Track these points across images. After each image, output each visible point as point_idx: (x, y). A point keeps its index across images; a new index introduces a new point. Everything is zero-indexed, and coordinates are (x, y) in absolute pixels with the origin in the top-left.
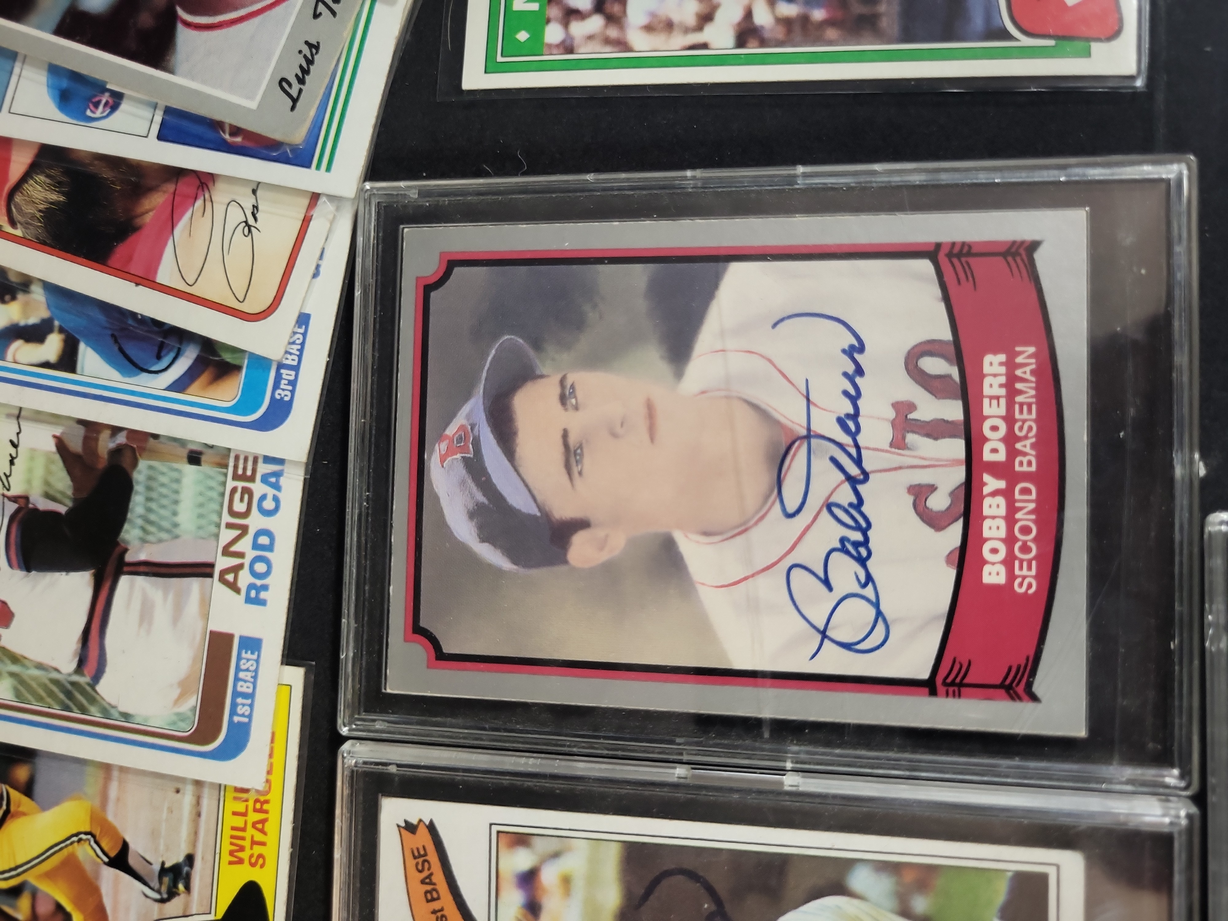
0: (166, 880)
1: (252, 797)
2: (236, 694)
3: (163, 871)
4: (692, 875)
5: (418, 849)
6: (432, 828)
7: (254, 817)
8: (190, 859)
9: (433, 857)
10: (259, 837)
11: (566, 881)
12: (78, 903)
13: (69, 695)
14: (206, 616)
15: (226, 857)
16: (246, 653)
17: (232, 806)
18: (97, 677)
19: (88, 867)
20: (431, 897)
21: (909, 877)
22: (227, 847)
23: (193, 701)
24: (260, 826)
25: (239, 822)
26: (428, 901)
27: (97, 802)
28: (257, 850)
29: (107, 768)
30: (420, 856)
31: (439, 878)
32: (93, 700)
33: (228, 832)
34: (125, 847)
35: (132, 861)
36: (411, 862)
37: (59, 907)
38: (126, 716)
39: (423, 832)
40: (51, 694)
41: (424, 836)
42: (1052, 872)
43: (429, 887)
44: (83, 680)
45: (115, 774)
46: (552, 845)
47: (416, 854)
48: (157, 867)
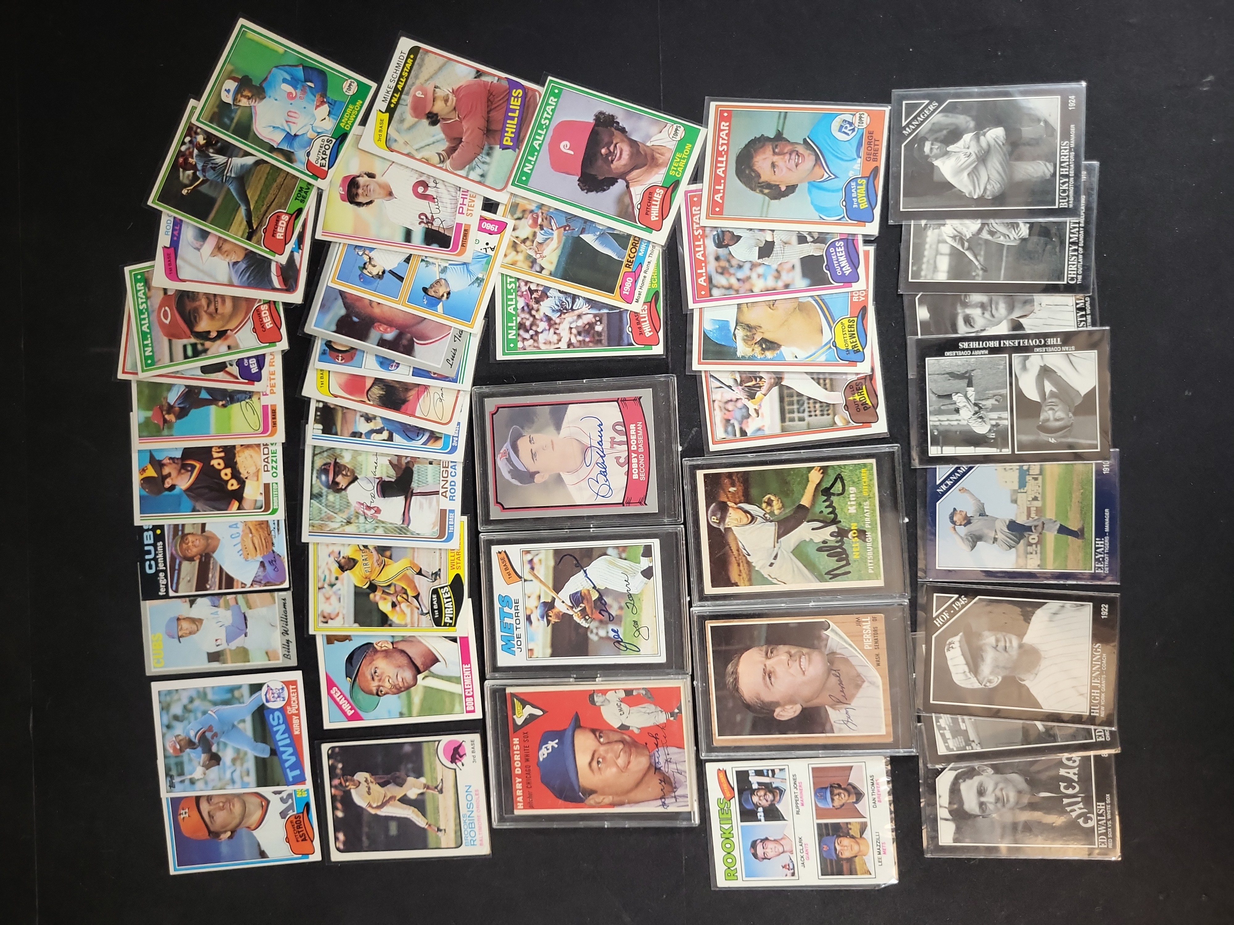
0: (434, 576)
1: (455, 551)
2: (449, 525)
3: (432, 574)
4: (571, 555)
5: (502, 558)
6: (505, 552)
7: (456, 557)
8: (440, 570)
9: (506, 559)
10: (458, 562)
11: (540, 560)
12: (408, 586)
13: (401, 530)
14: (439, 505)
15: (450, 568)
16: (451, 514)
17: (450, 554)
18: (408, 525)
19: (410, 576)
20: (506, 569)
21: (621, 549)
22: (450, 565)
23: (438, 528)
24: (458, 559)
25: (453, 558)
26: (505, 571)
27: (411, 559)
28: (458, 565)
29: (413, 548)
30: (503, 560)
31: (508, 564)
32: (408, 531)
33: (450, 561)
34: (421, 569)
35: (423, 573)
36: (501, 562)
37: (403, 588)
38: (418, 534)
39: (503, 553)
40: (395, 531)
41: (503, 554)
42: (652, 544)
43: (506, 567)
44: (404, 526)
45: (416, 550)
46: (536, 552)
48: (431, 573)
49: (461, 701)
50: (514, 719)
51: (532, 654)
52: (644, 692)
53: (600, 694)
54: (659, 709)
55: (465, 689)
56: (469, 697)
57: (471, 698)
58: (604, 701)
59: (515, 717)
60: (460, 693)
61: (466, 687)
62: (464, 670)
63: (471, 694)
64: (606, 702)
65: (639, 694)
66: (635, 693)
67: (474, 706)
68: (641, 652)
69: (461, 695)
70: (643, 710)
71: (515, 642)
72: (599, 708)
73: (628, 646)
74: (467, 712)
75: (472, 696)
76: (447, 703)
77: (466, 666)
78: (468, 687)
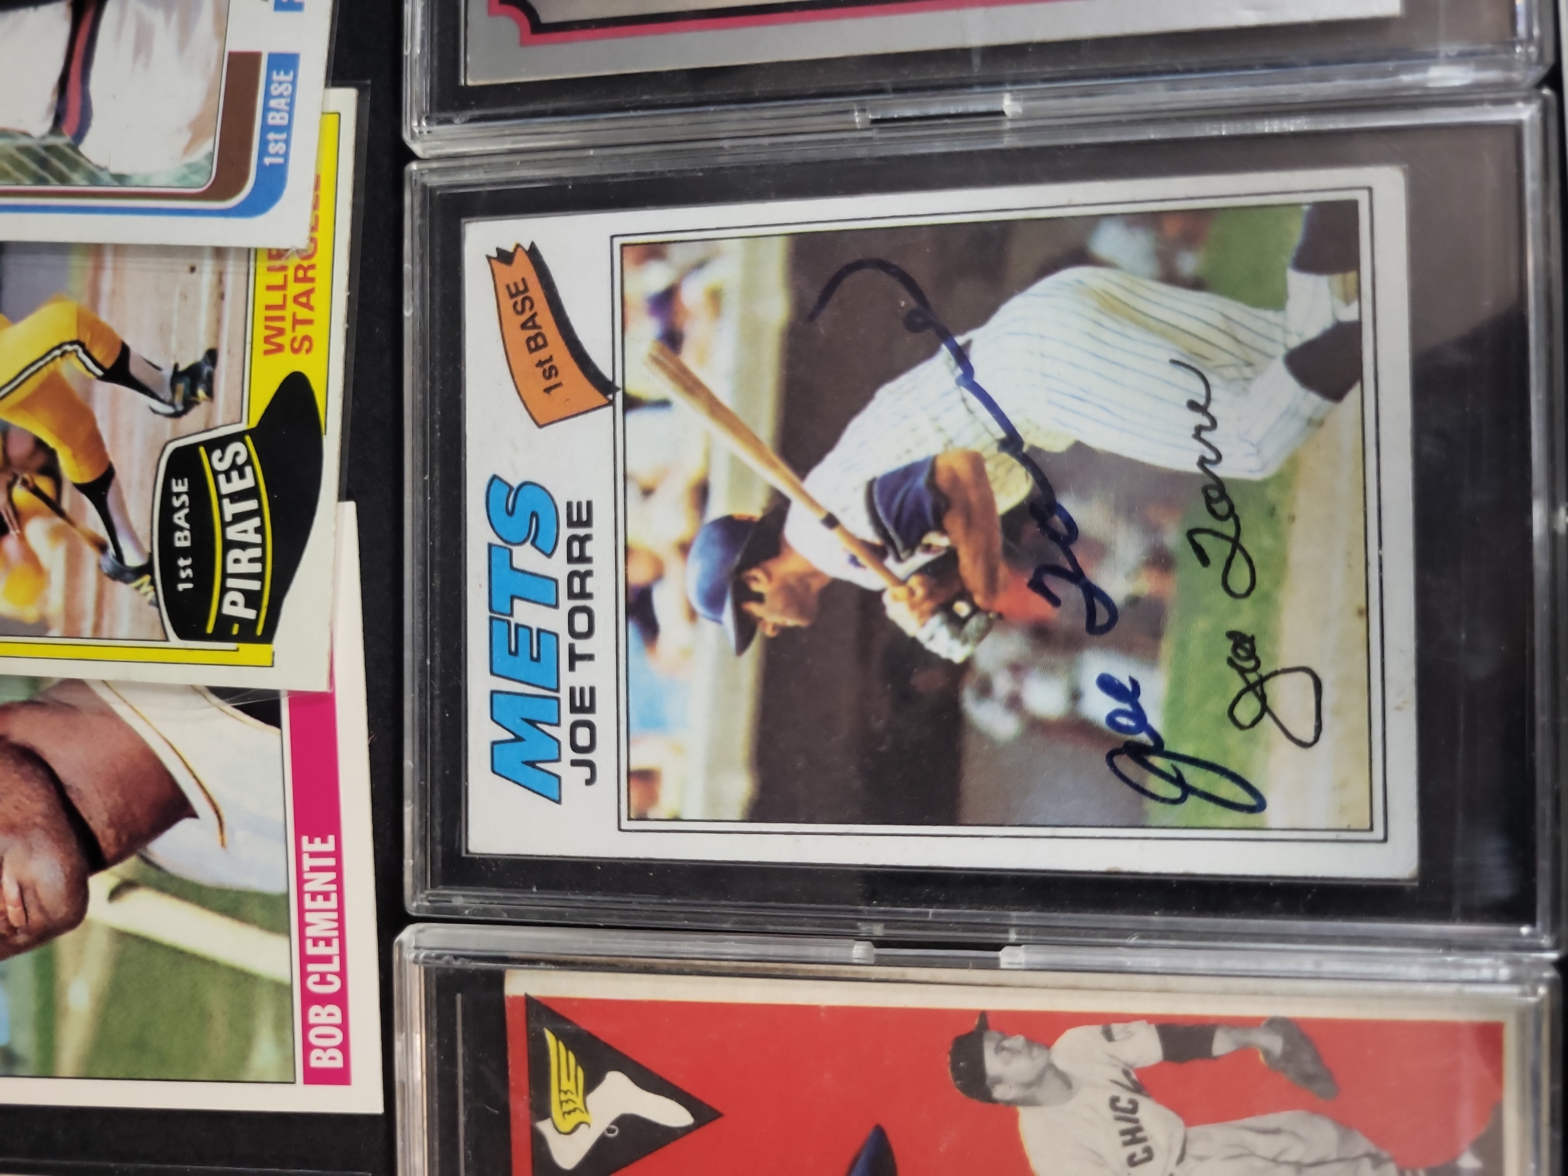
0: (181, 387)
1: (293, 262)
2: (266, 128)
3: (177, 375)
4: (883, 265)
5: (516, 284)
6: (533, 253)
7: (295, 289)
8: (212, 356)
9: (537, 292)
10: (303, 313)
11: (715, 297)
12: (64, 436)
13: (43, 163)
14: (222, 33)
15: (260, 346)
16: (278, 74)
17: (265, 278)
18: (79, 135)
19: (75, 386)
20: (535, 344)
21: (1172, 228)
22: (261, 332)
23: (210, 145)
24: (304, 300)
25: (276, 298)
26: (531, 351)
27: (85, 300)
28: (301, 331)
29: (96, 250)
30: (518, 293)
31: (546, 319)
32: (74, 164)
33: (261, 313)
34: (125, 351)
35: (135, 369)
36: (507, 303)
37: (39, 444)
38: (120, 178)
39: (521, 260)
40: (19, 166)
41: (523, 268)
42: (1362, 198)
43: (532, 333)
44: (60, 141)
45: (109, 260)
46: (695, 252)
47: (513, 290)
48: (168, 373)
49: (282, 1023)
50: (539, 1141)
51: (651, 798)
52: (1275, 1044)
53: (1018, 1041)
54: (1362, 1144)
55: (305, 959)
56: (323, 1000)
57: (334, 1009)
58: (1038, 1081)
59: (545, 1127)
60: (286, 979)
61: (311, 950)
62: (308, 862)
63: (335, 987)
64: (1053, 1085)
65: (1245, 1053)
66: (1222, 1045)
67: (344, 1047)
68: (1273, 815)
69: (282, 990)
70: (1265, 1145)
71: (562, 733)
72: (1010, 1108)
73: (1193, 775)
74: (314, 1077)
75: (340, 999)
76: (220, 1024)
77: (318, 846)
78: (322, 950)
